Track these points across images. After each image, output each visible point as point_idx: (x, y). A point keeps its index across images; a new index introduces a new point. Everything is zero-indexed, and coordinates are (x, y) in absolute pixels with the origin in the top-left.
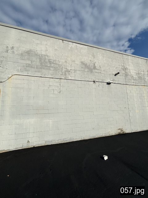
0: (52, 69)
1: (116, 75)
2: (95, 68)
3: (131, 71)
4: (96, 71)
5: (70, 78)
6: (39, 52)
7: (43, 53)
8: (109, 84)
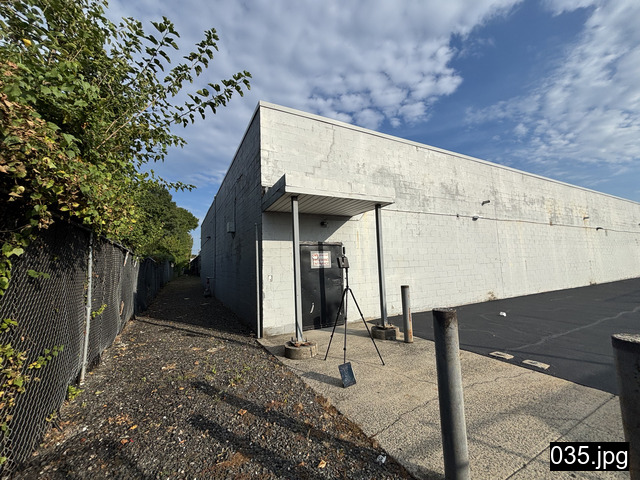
0: (408, 197)
1: (483, 204)
2: (457, 193)
3: (503, 196)
4: (459, 197)
5: (429, 211)
6: (392, 171)
7: (397, 172)
8: (475, 219)
